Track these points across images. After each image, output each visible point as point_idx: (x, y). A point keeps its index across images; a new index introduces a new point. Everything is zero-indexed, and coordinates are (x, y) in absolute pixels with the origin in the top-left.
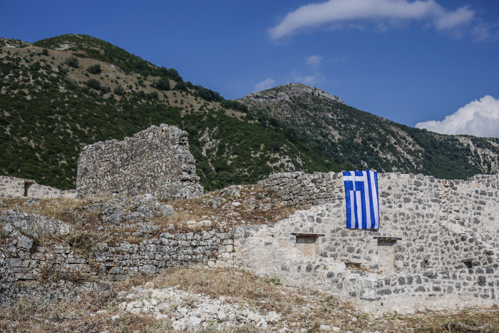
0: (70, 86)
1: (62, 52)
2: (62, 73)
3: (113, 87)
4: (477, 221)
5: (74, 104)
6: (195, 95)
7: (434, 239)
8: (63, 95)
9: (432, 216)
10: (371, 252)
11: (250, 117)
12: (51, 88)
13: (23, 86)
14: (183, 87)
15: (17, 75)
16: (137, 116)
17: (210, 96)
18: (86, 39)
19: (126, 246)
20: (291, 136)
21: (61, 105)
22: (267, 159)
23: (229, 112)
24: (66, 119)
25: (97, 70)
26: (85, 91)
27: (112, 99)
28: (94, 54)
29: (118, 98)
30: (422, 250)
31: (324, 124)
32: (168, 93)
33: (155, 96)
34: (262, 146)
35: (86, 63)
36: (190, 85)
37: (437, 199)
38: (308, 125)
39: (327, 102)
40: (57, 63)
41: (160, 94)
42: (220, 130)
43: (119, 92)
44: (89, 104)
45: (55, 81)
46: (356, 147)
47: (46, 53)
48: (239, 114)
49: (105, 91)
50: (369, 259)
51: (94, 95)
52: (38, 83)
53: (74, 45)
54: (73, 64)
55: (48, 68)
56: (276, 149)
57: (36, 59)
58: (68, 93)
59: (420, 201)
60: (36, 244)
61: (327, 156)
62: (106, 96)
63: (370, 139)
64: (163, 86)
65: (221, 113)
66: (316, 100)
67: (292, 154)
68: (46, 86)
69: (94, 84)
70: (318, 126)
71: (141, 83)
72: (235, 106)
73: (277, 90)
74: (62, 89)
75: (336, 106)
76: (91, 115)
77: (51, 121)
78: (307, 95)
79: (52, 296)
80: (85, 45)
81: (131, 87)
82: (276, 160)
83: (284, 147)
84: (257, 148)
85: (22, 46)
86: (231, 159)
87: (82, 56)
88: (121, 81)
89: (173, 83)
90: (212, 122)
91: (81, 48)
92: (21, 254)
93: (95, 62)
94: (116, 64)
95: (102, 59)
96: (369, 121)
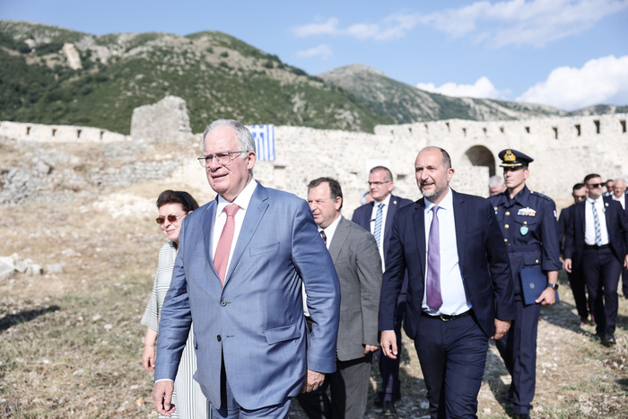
0: (209, 65)
1: (202, 43)
2: (203, 57)
3: (237, 67)
4: (341, 155)
5: (211, 77)
6: (290, 72)
7: (312, 166)
8: (204, 72)
9: (310, 152)
10: (268, 173)
11: (325, 86)
12: (196, 67)
13: (177, 66)
14: (282, 66)
15: (172, 58)
16: (252, 85)
17: (299, 72)
18: (219, 34)
19: (111, 170)
20: (352, 98)
21: (203, 78)
22: (336, 113)
23: (312, 83)
24: (206, 88)
25: (225, 55)
26: (218, 69)
27: (236, 75)
28: (224, 44)
29: (240, 74)
30: (303, 172)
31: (374, 89)
32: (273, 71)
33: (264, 73)
34: (332, 105)
35: (219, 50)
36: (286, 65)
37: (315, 142)
38: (364, 91)
39: (376, 76)
40: (200, 49)
41: (267, 71)
42: (306, 95)
43: (241, 70)
44: (221, 78)
45: (198, 62)
46: (395, 105)
47: (191, 43)
48: (318, 85)
49: (231, 69)
50: (267, 177)
51: (224, 72)
52: (187, 63)
53: (210, 38)
54: (210, 51)
55: (193, 53)
56: (341, 107)
57: (185, 47)
58: (207, 71)
59: (302, 144)
60: (51, 170)
61: (375, 111)
62: (232, 72)
63: (405, 100)
64: (269, 66)
65: (306, 84)
66: (370, 74)
67: (351, 110)
68: (192, 65)
69: (224, 65)
70: (371, 91)
71: (254, 64)
72: (316, 79)
73: (345, 68)
74: (203, 67)
75: (383, 79)
76: (222, 85)
77: (196, 89)
78: (363, 71)
79: (59, 199)
80: (218, 38)
81: (248, 67)
82: (340, 114)
83: (347, 106)
84: (329, 106)
85: (176, 37)
86: (312, 113)
87: (216, 45)
88: (242, 63)
89: (275, 64)
90: (300, 89)
91: (215, 40)
92: (41, 175)
93: (224, 50)
94: (239, 51)
95: (229, 47)
96: (404, 88)
